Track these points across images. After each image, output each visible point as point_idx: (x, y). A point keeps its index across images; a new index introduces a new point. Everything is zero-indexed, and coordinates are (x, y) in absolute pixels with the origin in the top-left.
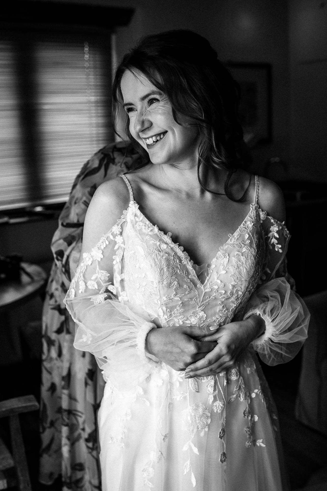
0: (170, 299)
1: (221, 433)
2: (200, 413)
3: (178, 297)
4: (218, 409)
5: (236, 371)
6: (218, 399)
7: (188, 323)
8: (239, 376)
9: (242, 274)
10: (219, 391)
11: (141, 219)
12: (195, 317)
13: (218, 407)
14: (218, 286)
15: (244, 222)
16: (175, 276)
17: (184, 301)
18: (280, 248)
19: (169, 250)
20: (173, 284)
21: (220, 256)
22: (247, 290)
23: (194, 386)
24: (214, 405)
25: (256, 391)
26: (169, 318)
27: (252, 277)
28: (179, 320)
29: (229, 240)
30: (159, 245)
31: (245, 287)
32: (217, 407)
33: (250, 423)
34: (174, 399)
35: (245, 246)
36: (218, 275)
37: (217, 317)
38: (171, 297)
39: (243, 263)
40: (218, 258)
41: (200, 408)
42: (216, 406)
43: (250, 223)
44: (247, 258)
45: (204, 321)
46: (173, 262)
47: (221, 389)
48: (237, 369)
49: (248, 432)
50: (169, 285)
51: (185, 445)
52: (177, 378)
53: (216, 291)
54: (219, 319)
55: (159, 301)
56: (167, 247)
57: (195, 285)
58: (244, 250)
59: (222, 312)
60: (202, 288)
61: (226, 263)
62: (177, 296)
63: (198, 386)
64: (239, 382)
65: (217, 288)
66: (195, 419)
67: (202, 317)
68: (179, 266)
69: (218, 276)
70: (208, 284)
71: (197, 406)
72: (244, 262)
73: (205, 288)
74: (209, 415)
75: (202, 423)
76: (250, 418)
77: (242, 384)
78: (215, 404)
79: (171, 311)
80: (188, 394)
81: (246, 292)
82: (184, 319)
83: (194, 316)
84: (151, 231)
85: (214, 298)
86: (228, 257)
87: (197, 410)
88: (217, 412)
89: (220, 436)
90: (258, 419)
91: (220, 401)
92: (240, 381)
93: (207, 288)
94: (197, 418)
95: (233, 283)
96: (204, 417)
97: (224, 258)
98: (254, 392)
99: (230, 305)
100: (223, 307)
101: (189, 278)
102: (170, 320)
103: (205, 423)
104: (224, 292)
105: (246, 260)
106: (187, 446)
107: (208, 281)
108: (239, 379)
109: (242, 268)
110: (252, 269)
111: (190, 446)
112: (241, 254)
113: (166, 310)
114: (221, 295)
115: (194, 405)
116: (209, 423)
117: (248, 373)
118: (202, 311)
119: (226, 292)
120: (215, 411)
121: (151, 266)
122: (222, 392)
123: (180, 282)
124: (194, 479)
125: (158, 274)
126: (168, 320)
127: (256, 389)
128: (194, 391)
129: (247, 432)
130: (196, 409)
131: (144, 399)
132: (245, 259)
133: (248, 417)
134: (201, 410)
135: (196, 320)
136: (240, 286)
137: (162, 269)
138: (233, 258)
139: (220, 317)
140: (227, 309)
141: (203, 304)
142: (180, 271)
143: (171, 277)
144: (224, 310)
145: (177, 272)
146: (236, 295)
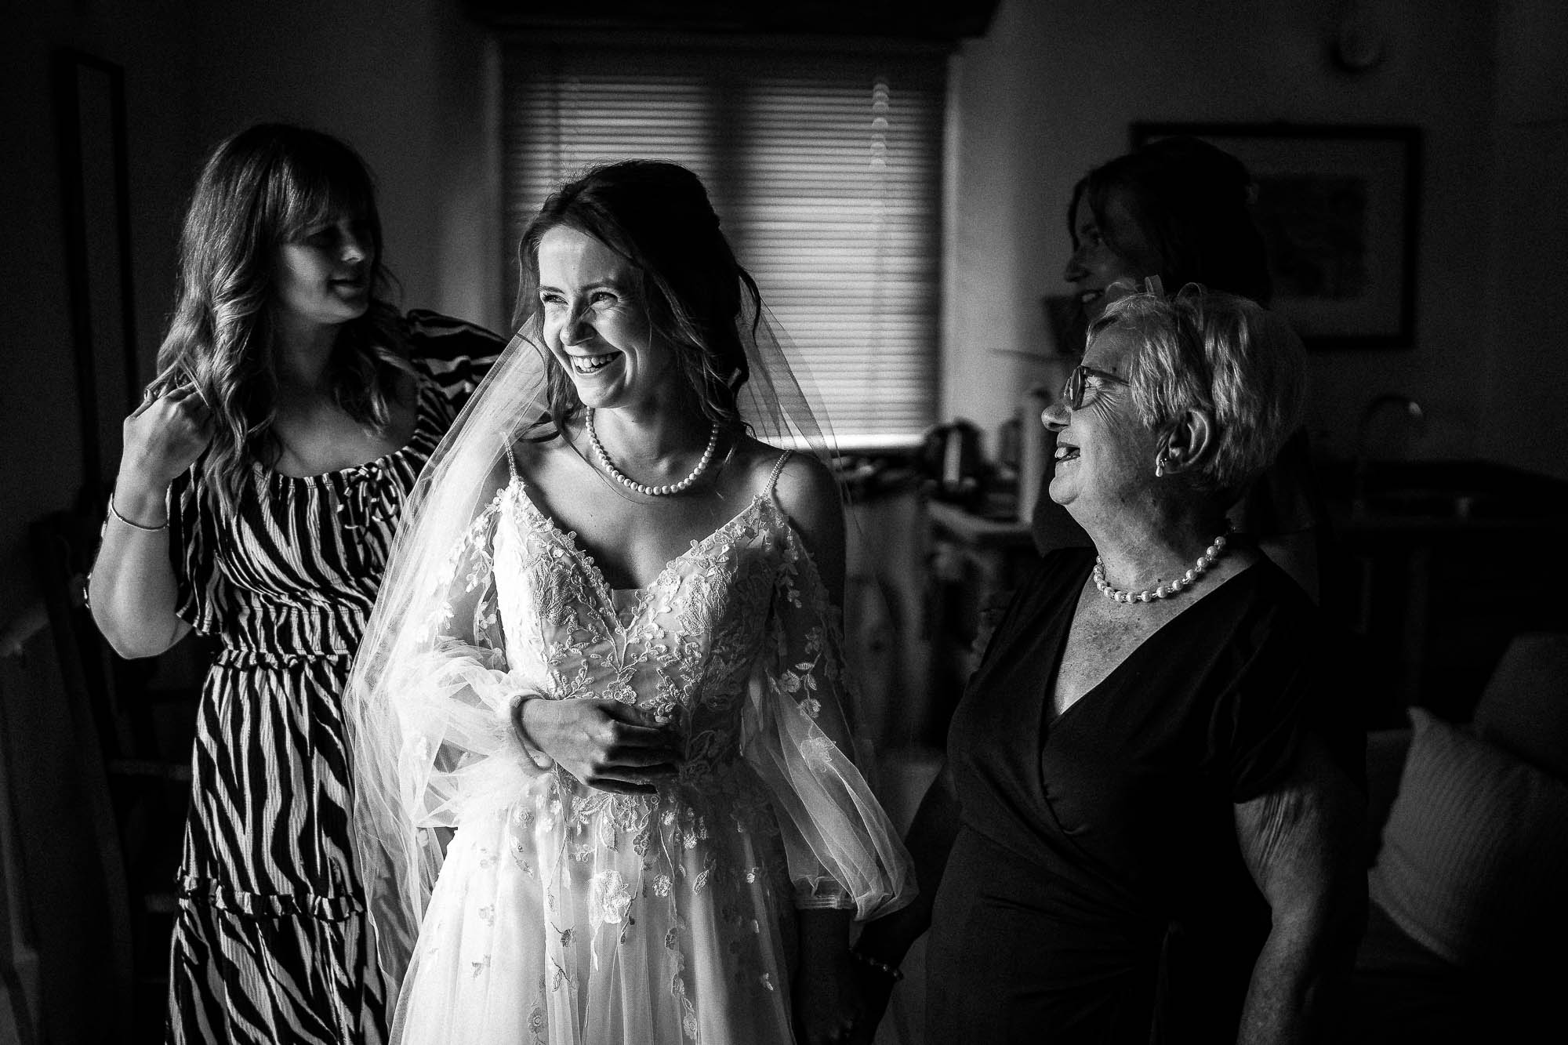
0: (563, 652)
1: (671, 938)
3: (577, 648)
9: (700, 615)
10: (663, 854)
11: (526, 506)
12: (615, 695)
14: (653, 634)
15: (728, 524)
16: (572, 605)
17: (590, 659)
18: (799, 599)
19: (566, 560)
21: (666, 579)
22: (711, 650)
26: (566, 696)
29: (691, 551)
30: (551, 551)
31: (706, 642)
35: (716, 566)
36: (655, 613)
38: (564, 646)
39: (704, 596)
40: (662, 581)
43: (740, 527)
44: (714, 587)
46: (572, 581)
50: (561, 622)
53: (650, 645)
54: (662, 705)
55: (544, 655)
56: (565, 554)
57: (612, 628)
58: (712, 572)
59: (668, 691)
60: (624, 634)
61: (673, 593)
62: (575, 646)
63: (616, 838)
65: (651, 637)
67: (629, 697)
68: (581, 588)
69: (656, 615)
70: (636, 629)
72: (707, 595)
73: (630, 635)
79: (569, 681)
84: (540, 526)
85: (646, 659)
86: (679, 582)
89: (668, 943)
91: (665, 874)
93: (632, 637)
95: (681, 632)
97: (672, 582)
99: (683, 679)
100: (668, 680)
101: (599, 612)
104: (664, 648)
105: (711, 590)
107: (636, 623)
109: (701, 606)
112: (704, 579)
113: (560, 677)
114: (660, 654)
118: (628, 683)
119: (668, 649)
121: (530, 583)
123: (582, 616)
125: (541, 598)
126: (565, 700)
128: (607, 846)
132: (709, 589)
136: (696, 639)
137: (548, 591)
138: (687, 586)
139: (665, 701)
140: (677, 687)
141: (627, 671)
142: (582, 597)
143: (565, 605)
144: (672, 685)
145: (576, 597)
146: (690, 659)
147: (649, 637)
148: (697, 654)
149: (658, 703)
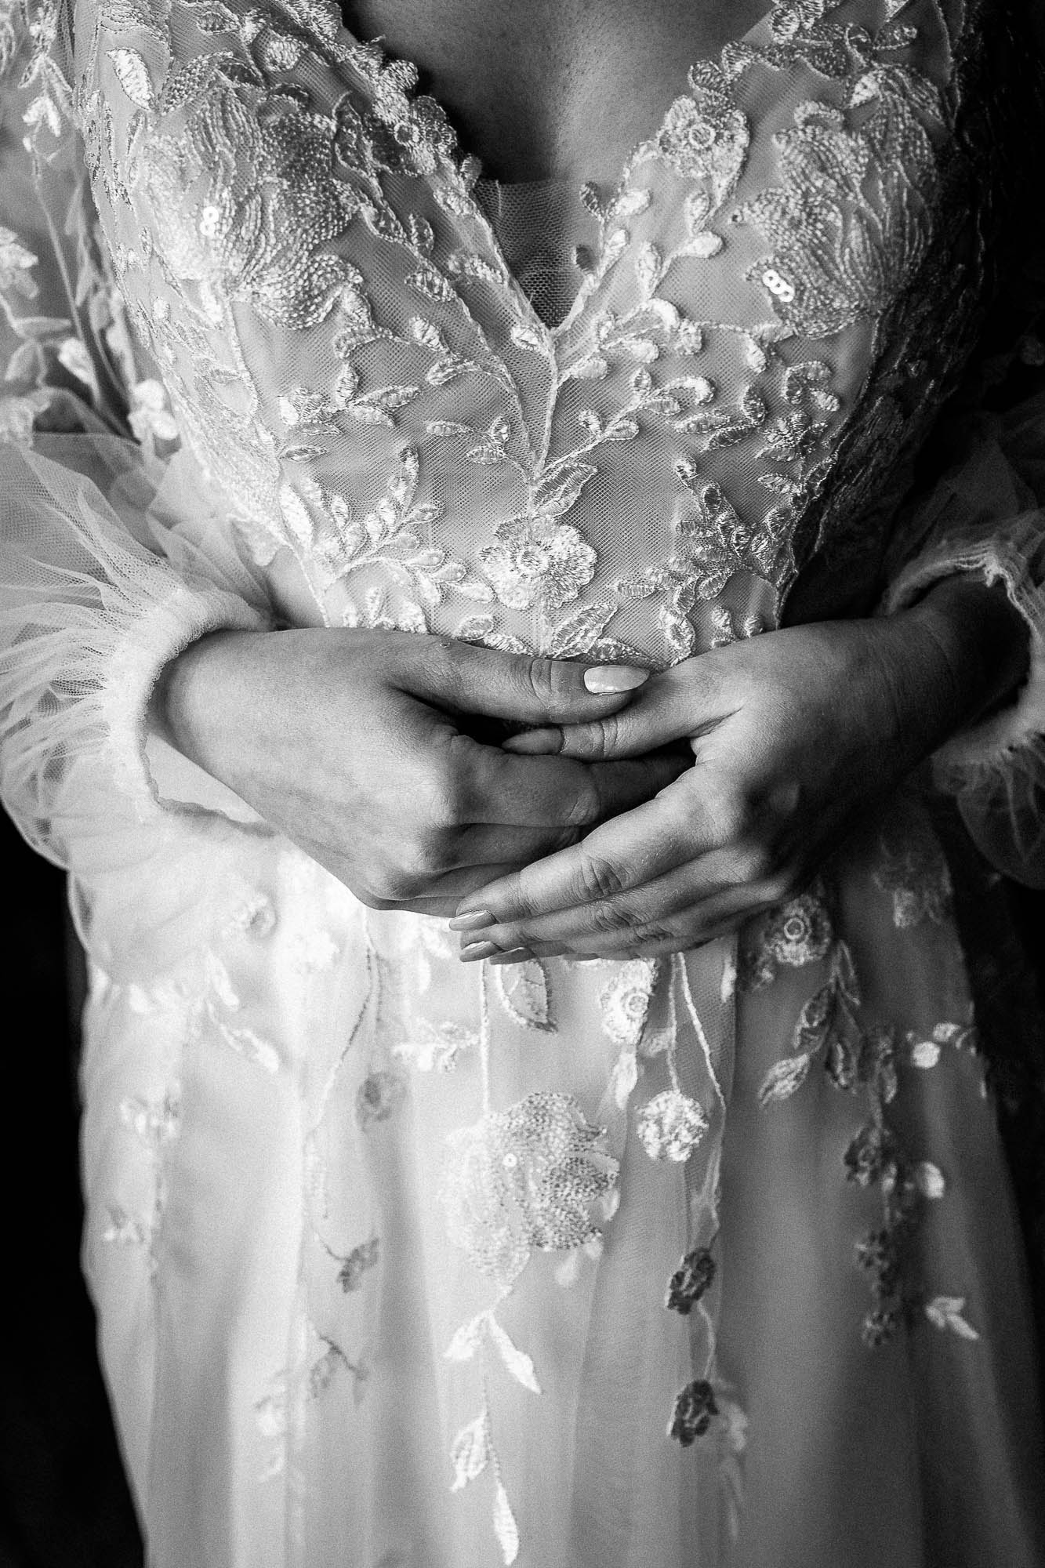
0: (322, 417)
1: (687, 1279)
2: (551, 1158)
3: (371, 403)
4: (670, 1143)
5: (813, 910)
6: (674, 1080)
7: (477, 596)
8: (826, 940)
9: (838, 260)
10: (686, 1029)
12: (519, 560)
13: (673, 1128)
14: (656, 343)
16: (345, 245)
17: (422, 440)
19: (315, 78)
20: (328, 305)
21: (691, 130)
22: (873, 380)
23: (524, 991)
24: (648, 1111)
25: (946, 1030)
26: (352, 558)
27: (910, 290)
28: (418, 573)
29: (768, 20)
30: (256, 48)
31: (858, 357)
32: (666, 1129)
33: (887, 1210)
34: (400, 1055)
35: (876, 64)
36: (660, 262)
37: (675, 568)
38: (326, 399)
39: (845, 183)
40: (673, 140)
41: (553, 1127)
42: (659, 1122)
44: (878, 152)
45: (582, 591)
46: (334, 155)
47: (696, 1022)
48: (821, 900)
49: (878, 1262)
50: (306, 316)
51: (461, 1330)
52: (421, 938)
53: (646, 380)
54: (691, 580)
56: (304, 56)
57: (496, 328)
58: (866, 89)
59: (709, 534)
60: (545, 349)
61: (722, 183)
62: (365, 399)
63: (549, 993)
64: (828, 977)
65: (653, 354)
66: (521, 1193)
67: (567, 561)
68: (375, 182)
69: (665, 272)
70: (591, 332)
71: (540, 1112)
72: (856, 181)
73: (570, 352)
74: (612, 1168)
75: (563, 1218)
76: (889, 1183)
77: (847, 988)
78: (652, 1109)
79: (355, 513)
80: (484, 1036)
81: (869, 398)
82: (447, 567)
83: (514, 559)
85: (634, 428)
86: (742, 138)
87: (534, 1137)
88: (663, 1155)
89: (675, 1296)
90: (948, 1187)
91: (686, 1092)
92: (836, 970)
93: (578, 355)
94: (532, 1186)
95: (769, 326)
96: (576, 1181)
97: (716, 141)
98: (928, 1037)
99: (762, 488)
100: (711, 498)
101: (444, 271)
102: (359, 568)
103: (585, 1215)
104: (702, 387)
105: (871, 161)
106: (469, 1339)
107: (588, 304)
108: (827, 957)
109: (839, 224)
110: (912, 233)
111: (488, 1341)
112: (836, 117)
113: (327, 500)
114: (685, 410)
115: (518, 1105)
116: (608, 1217)
117: (898, 924)
118: (564, 520)
119: (718, 390)
120: (653, 1152)
122: (701, 1037)
123: (383, 292)
124: (509, 1524)
125: (225, 229)
126: (347, 568)
127: (943, 1019)
128: (523, 1021)
129: (869, 1263)
130: (531, 1132)
131: (248, 1034)
133: (875, 1177)
134: (559, 1141)
135: (528, 580)
136: (823, 349)
138: (781, 146)
139: (698, 564)
140: (741, 516)
141: (565, 473)
142: (380, 214)
143: (317, 249)
144: (721, 518)
145: (356, 216)
146: (796, 417)
147: (644, 350)
148: (824, 401)
149: (673, 575)
